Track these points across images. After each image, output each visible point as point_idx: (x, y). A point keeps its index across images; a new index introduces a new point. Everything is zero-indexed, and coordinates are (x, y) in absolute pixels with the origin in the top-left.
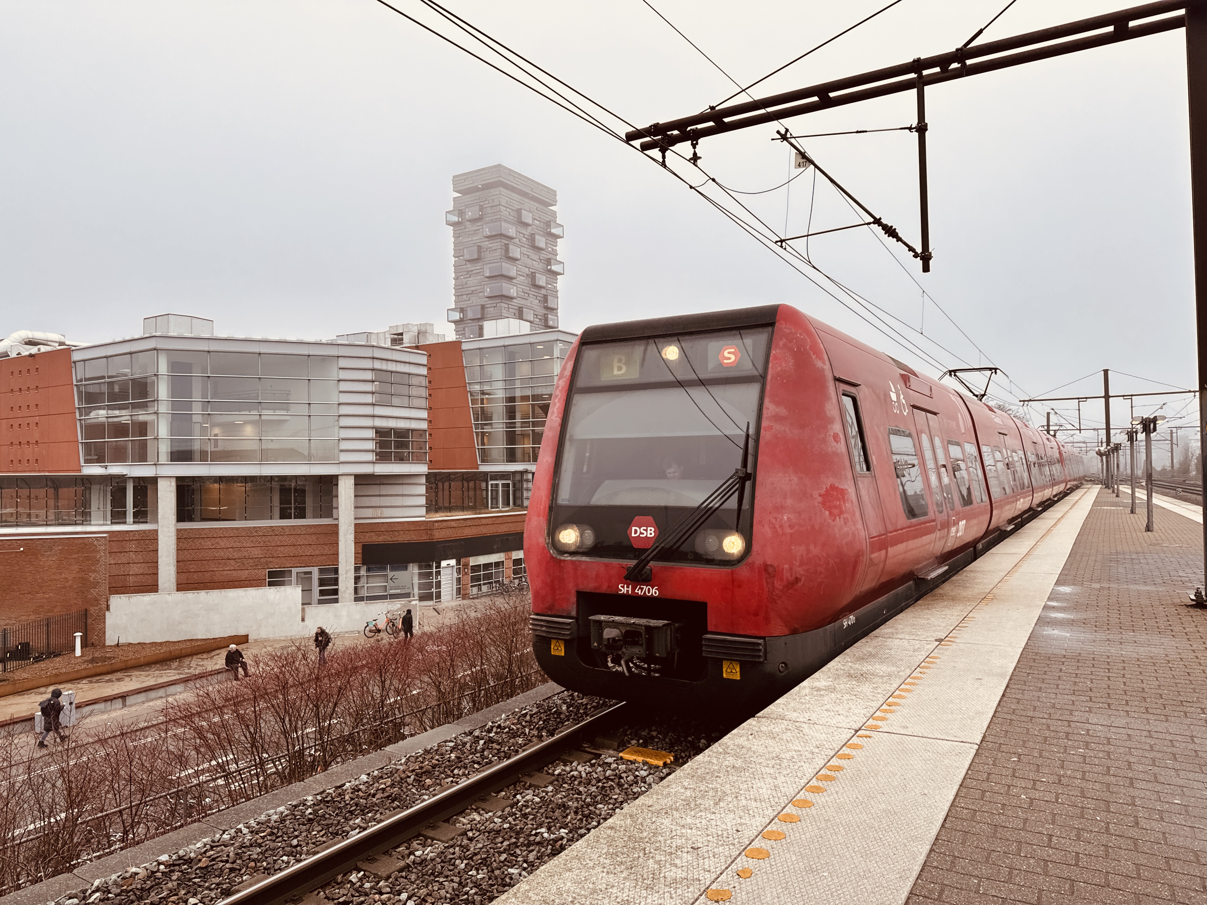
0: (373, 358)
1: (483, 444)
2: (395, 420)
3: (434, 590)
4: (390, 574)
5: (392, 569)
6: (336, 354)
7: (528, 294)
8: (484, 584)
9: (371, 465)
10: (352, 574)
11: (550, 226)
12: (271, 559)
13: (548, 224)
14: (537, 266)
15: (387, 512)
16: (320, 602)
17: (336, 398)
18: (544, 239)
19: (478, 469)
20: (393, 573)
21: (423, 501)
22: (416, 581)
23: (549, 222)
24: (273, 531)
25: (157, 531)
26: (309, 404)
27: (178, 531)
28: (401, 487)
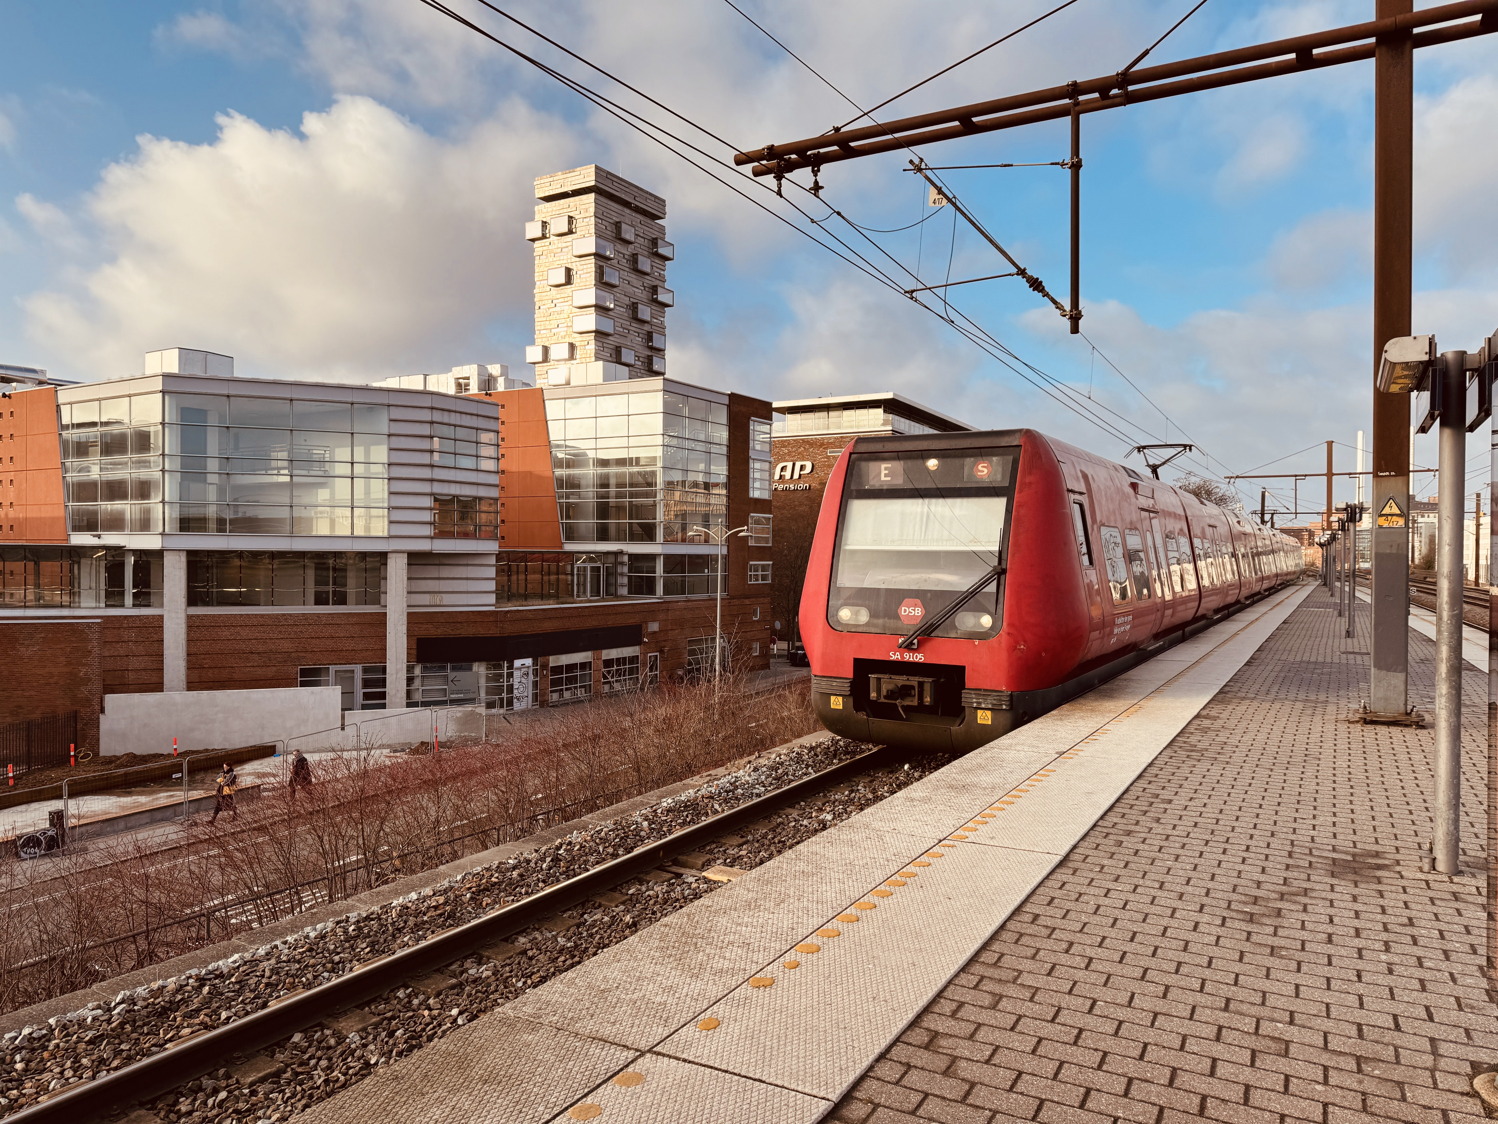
0: (432, 408)
1: (568, 518)
2: (458, 485)
3: (504, 695)
4: (452, 675)
5: (454, 669)
6: (386, 402)
7: (628, 330)
8: (567, 689)
9: (429, 540)
10: (403, 675)
11: (657, 244)
12: (303, 654)
13: (654, 242)
14: (640, 295)
15: (447, 599)
16: (364, 707)
17: (384, 456)
18: (649, 261)
19: (561, 548)
20: (454, 674)
21: (492, 586)
22: (483, 684)
23: (656, 239)
24: (306, 619)
25: (161, 617)
26: (352, 463)
27: (189, 617)
28: (465, 568)
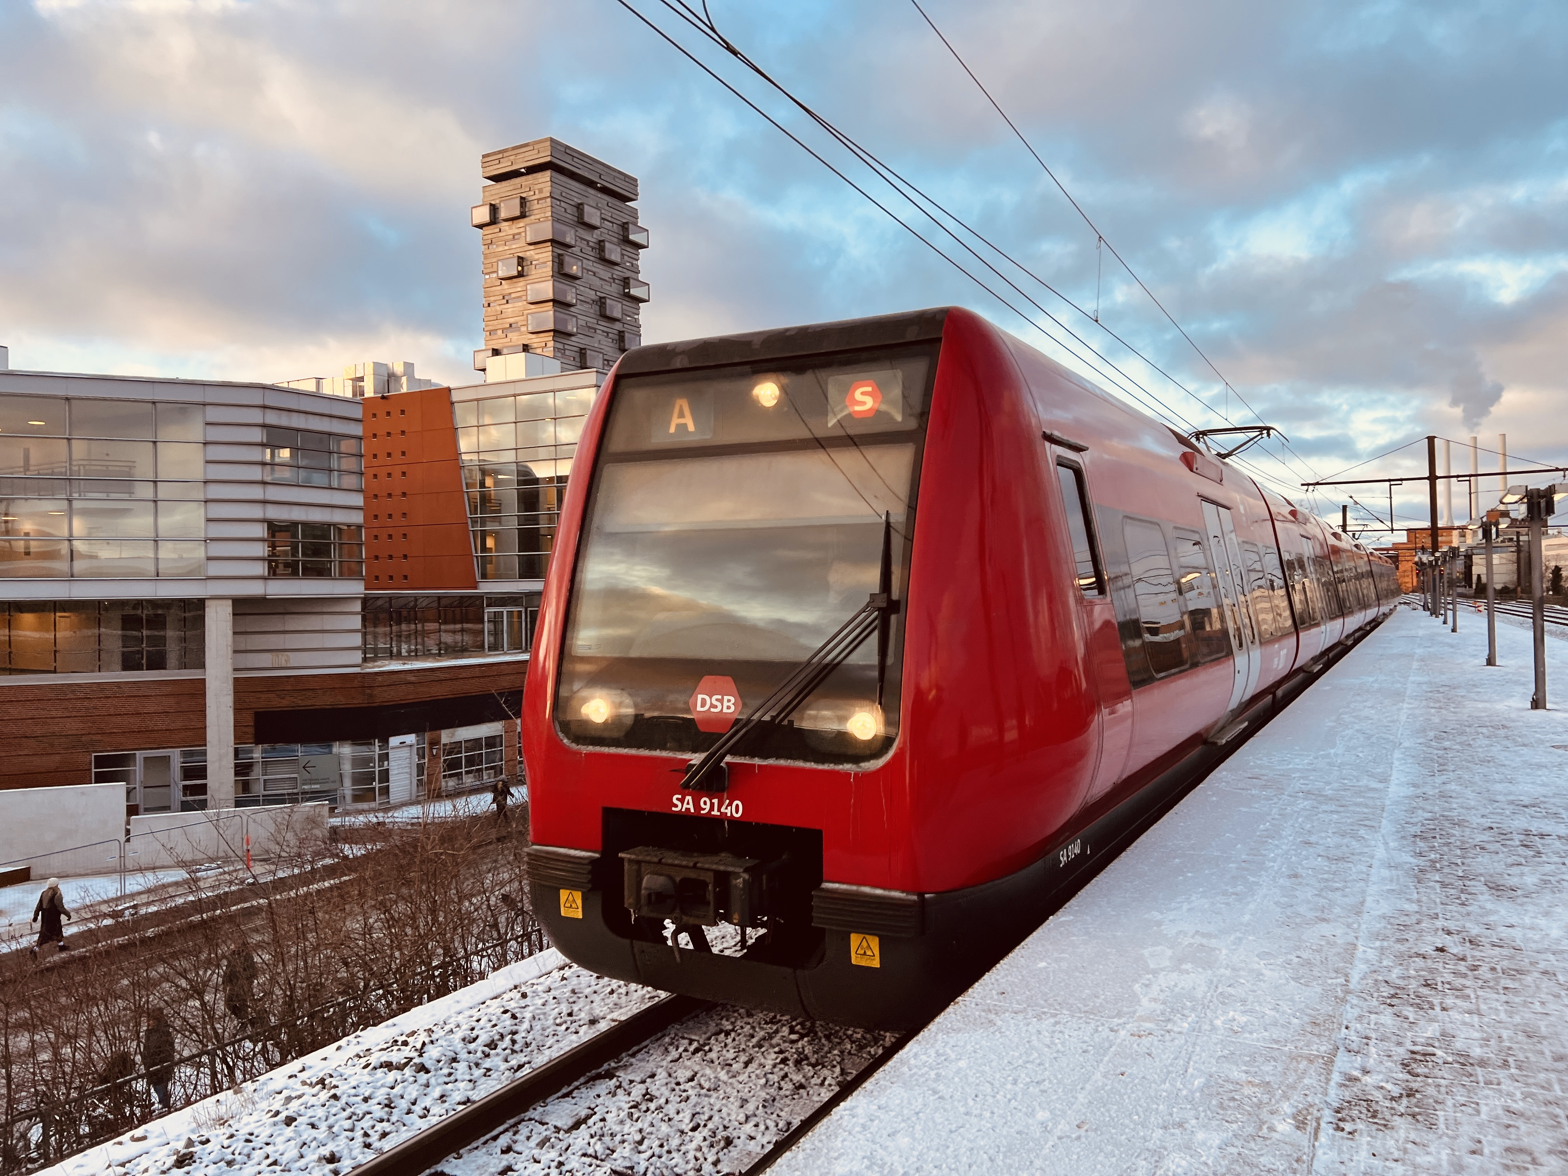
0: (265, 407)
1: (484, 549)
2: (306, 508)
3: (376, 784)
4: (303, 759)
5: (305, 751)
6: (200, 399)
7: (595, 329)
8: (467, 773)
9: (261, 582)
10: (229, 762)
11: (627, 229)
12: (99, 737)
13: (625, 227)
14: (608, 288)
15: (296, 659)
17: (198, 471)
18: (619, 250)
19: (475, 589)
20: (306, 758)
21: (357, 640)
22: (347, 768)
23: (627, 223)
24: (102, 690)
26: (155, 482)
28: (319, 617)
